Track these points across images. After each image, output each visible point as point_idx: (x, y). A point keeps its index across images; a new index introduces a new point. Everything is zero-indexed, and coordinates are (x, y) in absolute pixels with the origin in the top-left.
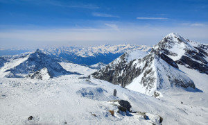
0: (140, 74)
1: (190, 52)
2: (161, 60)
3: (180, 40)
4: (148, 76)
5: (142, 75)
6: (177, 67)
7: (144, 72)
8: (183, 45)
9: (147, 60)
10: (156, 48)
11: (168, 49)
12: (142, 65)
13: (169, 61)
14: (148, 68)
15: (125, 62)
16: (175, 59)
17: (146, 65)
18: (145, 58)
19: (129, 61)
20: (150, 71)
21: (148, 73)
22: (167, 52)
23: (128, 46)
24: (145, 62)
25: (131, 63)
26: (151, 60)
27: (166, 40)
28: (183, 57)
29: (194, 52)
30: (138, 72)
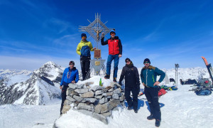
0: (22, 95)
1: (61, 74)
2: (43, 81)
3: (55, 67)
4: (30, 96)
5: (24, 96)
6: (53, 85)
7: (27, 93)
8: (57, 69)
9: (30, 83)
10: (37, 72)
11: (46, 72)
12: (25, 87)
13: (48, 81)
14: (30, 89)
15: (3, 87)
16: (52, 79)
17: (29, 87)
18: (27, 82)
19: (9, 86)
20: (33, 91)
21: (30, 93)
22: (46, 75)
24: (28, 84)
25: (12, 87)
26: (34, 82)
27: (46, 66)
28: (58, 77)
30: (19, 95)
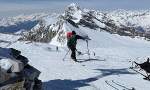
0: (56, 34)
1: (84, 16)
2: (68, 23)
3: (78, 8)
4: (61, 35)
5: (57, 36)
6: (78, 27)
7: (58, 33)
8: (80, 12)
9: (60, 24)
10: (64, 15)
11: (71, 15)
12: (56, 28)
13: (73, 23)
14: (60, 30)
15: (43, 27)
16: (76, 22)
17: (59, 28)
18: (57, 23)
19: (46, 26)
20: (62, 32)
21: (61, 33)
22: (71, 17)
23: (43, 14)
24: (58, 26)
25: (48, 27)
26: (62, 24)
27: (70, 9)
28: (81, 20)
29: (86, 16)
30: (54, 34)
